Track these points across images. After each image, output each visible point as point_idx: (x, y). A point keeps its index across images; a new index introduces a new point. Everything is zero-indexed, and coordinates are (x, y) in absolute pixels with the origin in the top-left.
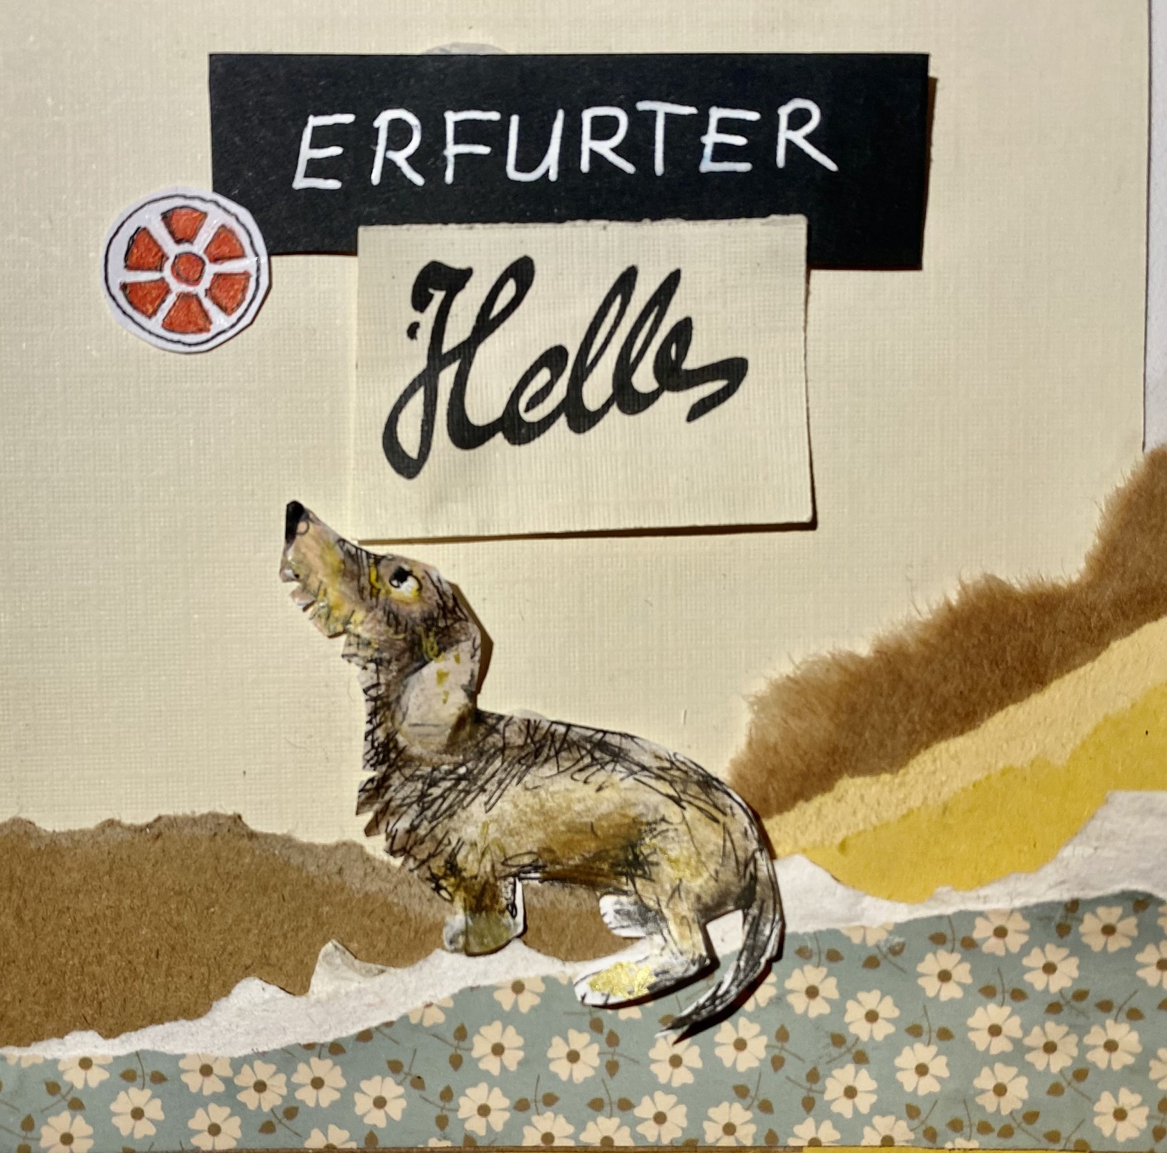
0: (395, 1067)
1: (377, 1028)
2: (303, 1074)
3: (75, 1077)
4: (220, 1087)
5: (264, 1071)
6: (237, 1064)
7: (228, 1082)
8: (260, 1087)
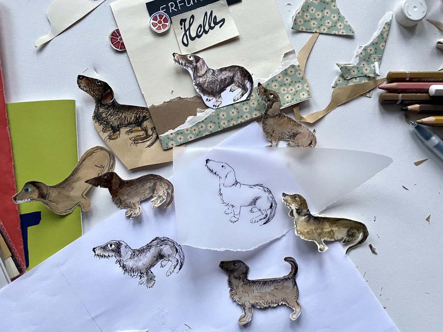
0: (211, 122)
1: (207, 117)
2: (200, 126)
3: (171, 136)
4: (190, 132)
5: (195, 128)
6: (191, 128)
7: (190, 131)
8: (195, 130)
